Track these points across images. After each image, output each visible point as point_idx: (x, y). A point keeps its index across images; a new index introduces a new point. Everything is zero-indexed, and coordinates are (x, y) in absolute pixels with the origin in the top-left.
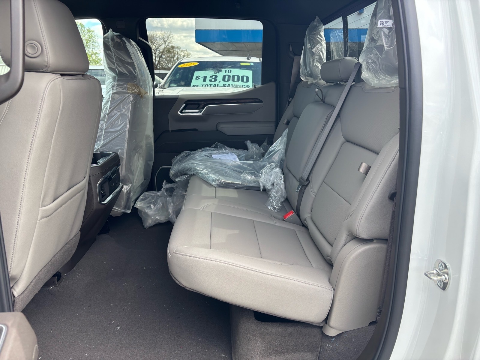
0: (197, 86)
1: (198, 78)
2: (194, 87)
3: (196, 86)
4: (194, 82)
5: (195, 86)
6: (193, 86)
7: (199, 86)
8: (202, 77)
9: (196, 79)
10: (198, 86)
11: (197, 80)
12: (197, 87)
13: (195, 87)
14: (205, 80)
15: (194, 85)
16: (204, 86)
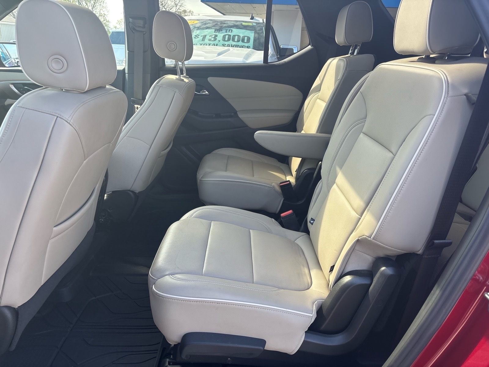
7: (197, 45)
8: (201, 36)
9: (195, 38)
14: (204, 39)
16: (203, 44)
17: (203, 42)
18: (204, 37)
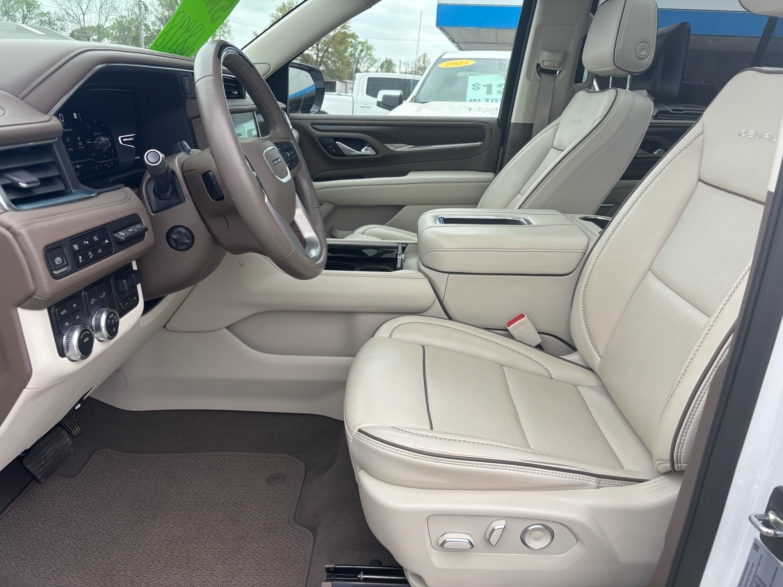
0: (477, 100)
1: (476, 87)
2: (472, 103)
3: (475, 100)
4: (471, 93)
5: (473, 101)
6: (471, 100)
7: (481, 100)
8: (484, 86)
9: (473, 89)
10: (479, 100)
11: (476, 90)
12: (478, 103)
13: (475, 103)
14: (489, 92)
15: (473, 98)
16: (490, 101)
17: (489, 97)
18: (489, 87)
